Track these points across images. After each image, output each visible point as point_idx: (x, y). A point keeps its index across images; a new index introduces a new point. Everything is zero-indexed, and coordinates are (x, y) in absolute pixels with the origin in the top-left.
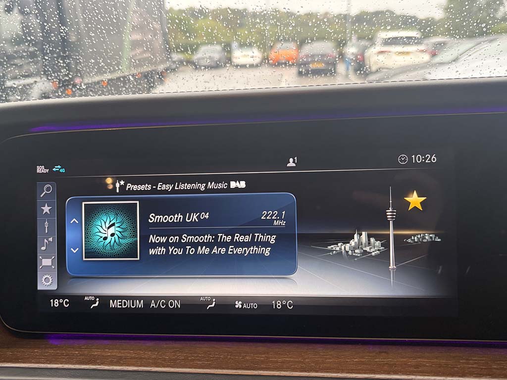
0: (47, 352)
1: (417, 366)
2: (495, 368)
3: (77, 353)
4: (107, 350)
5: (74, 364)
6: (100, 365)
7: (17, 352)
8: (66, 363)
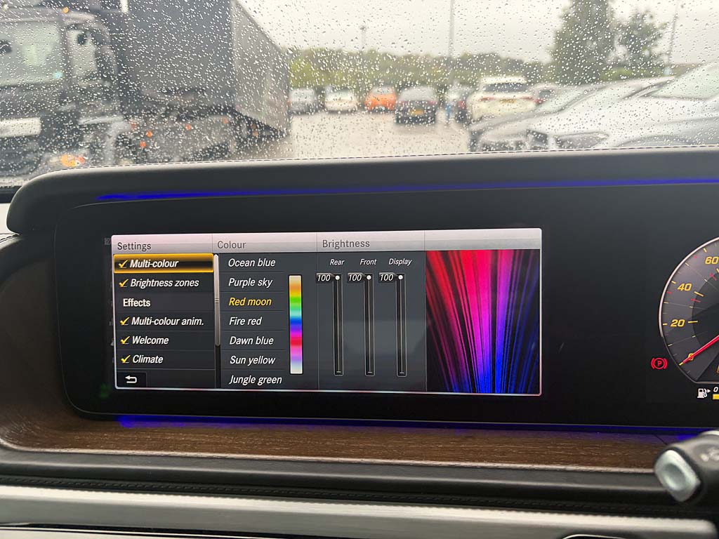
0: (118, 437)
1: (503, 453)
2: (582, 455)
3: (149, 437)
4: (181, 434)
5: (145, 450)
6: (172, 451)
7: (85, 436)
8: (137, 449)
